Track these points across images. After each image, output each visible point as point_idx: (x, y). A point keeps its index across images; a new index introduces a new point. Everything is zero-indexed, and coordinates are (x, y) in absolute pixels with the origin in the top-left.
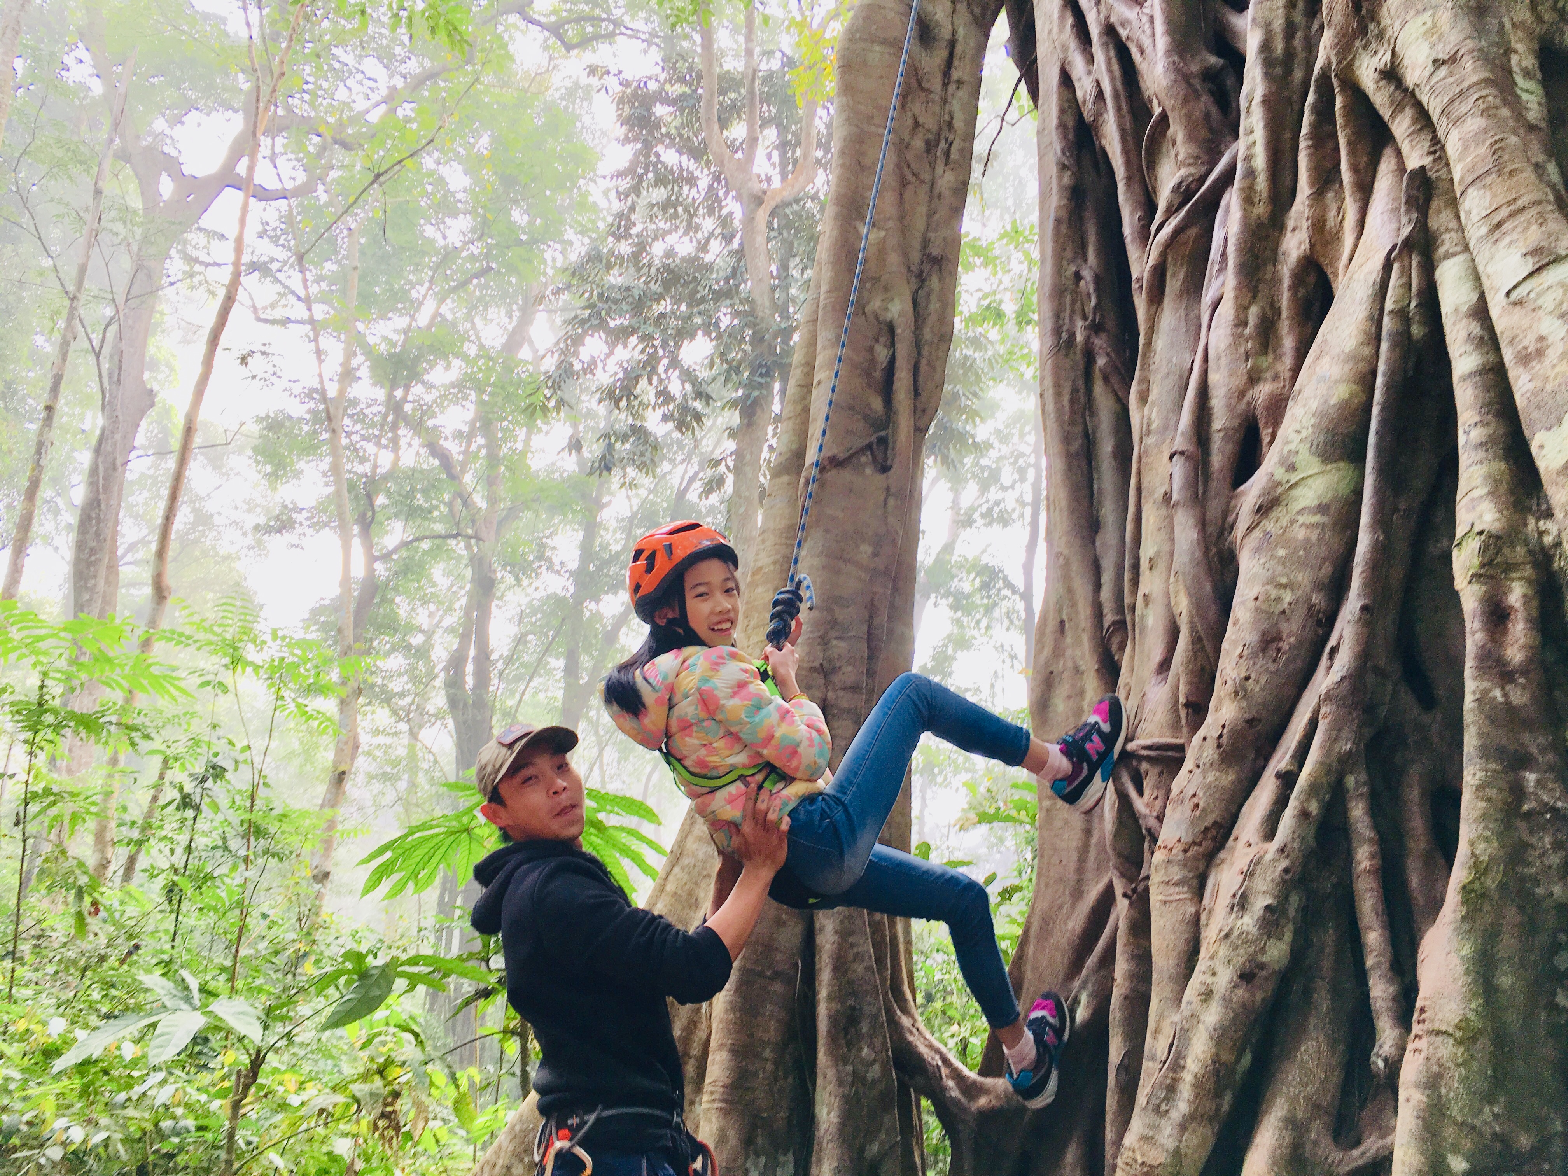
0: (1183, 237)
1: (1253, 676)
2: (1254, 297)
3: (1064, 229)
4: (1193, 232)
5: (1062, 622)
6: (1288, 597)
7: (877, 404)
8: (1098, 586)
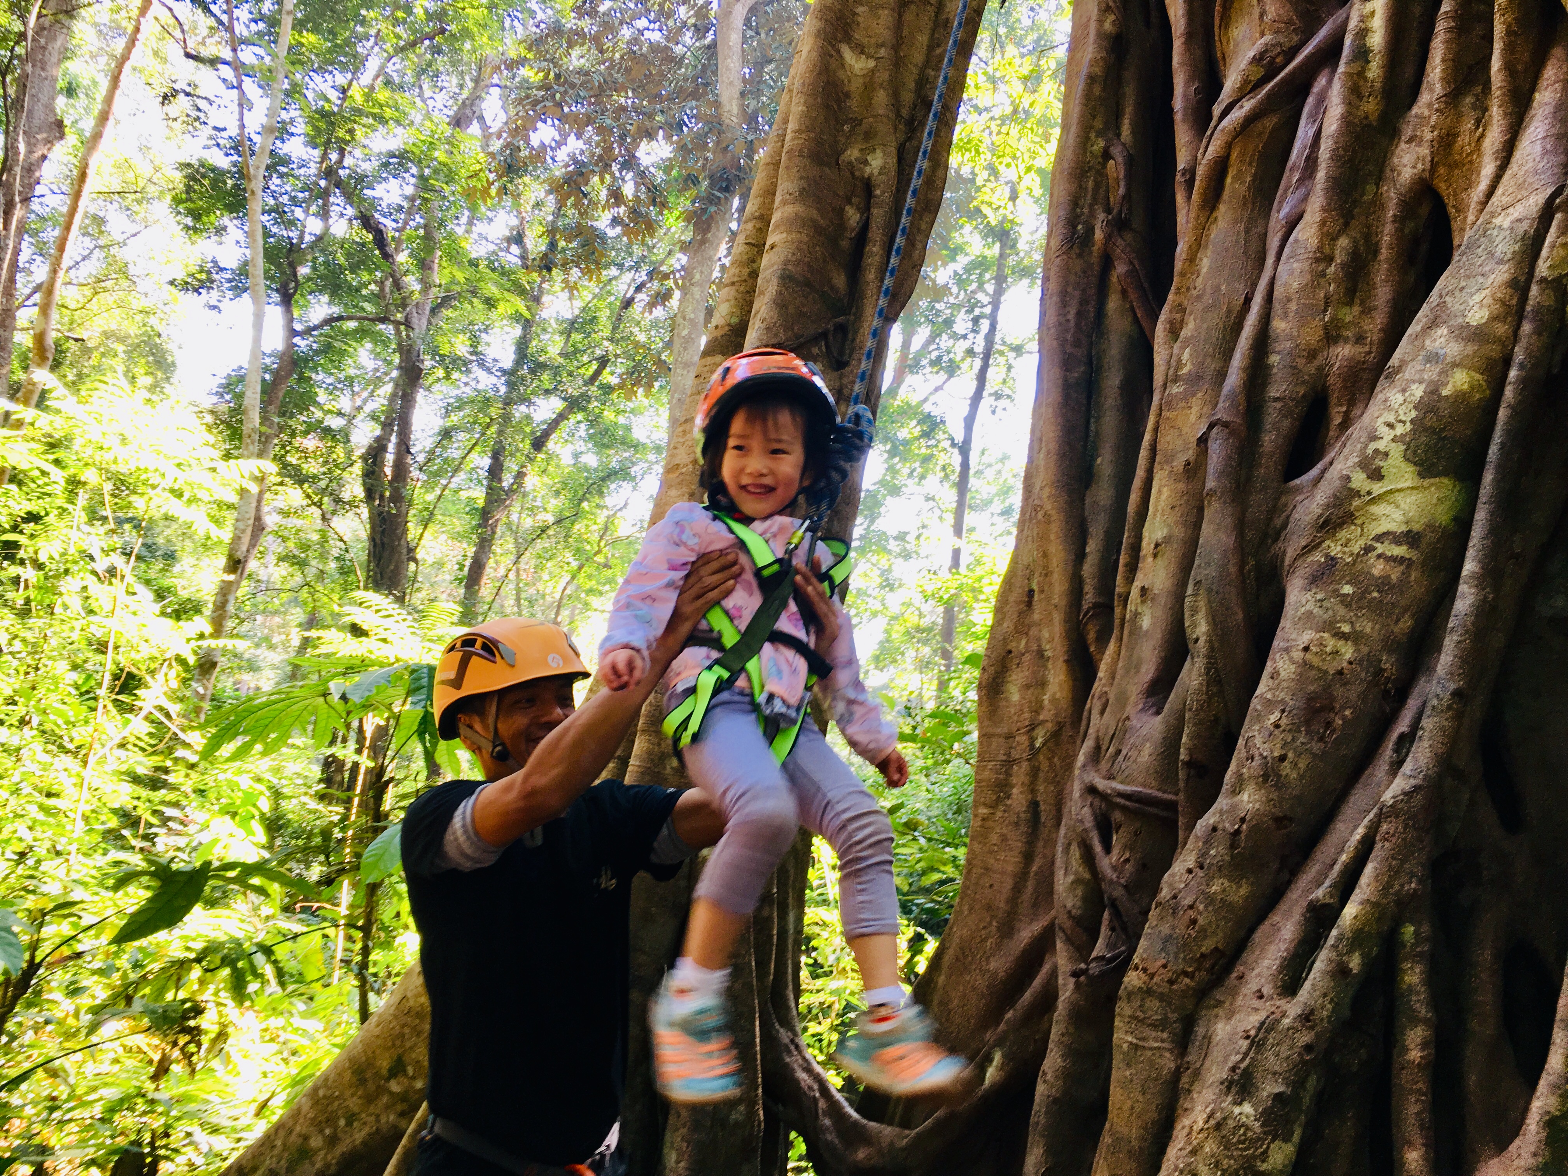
0: (1258, 126)
1: (1290, 755)
2: (1346, 224)
3: (1097, 90)
4: (1269, 123)
5: (1031, 593)
6: (1348, 651)
7: (840, 281)
8: (1080, 556)
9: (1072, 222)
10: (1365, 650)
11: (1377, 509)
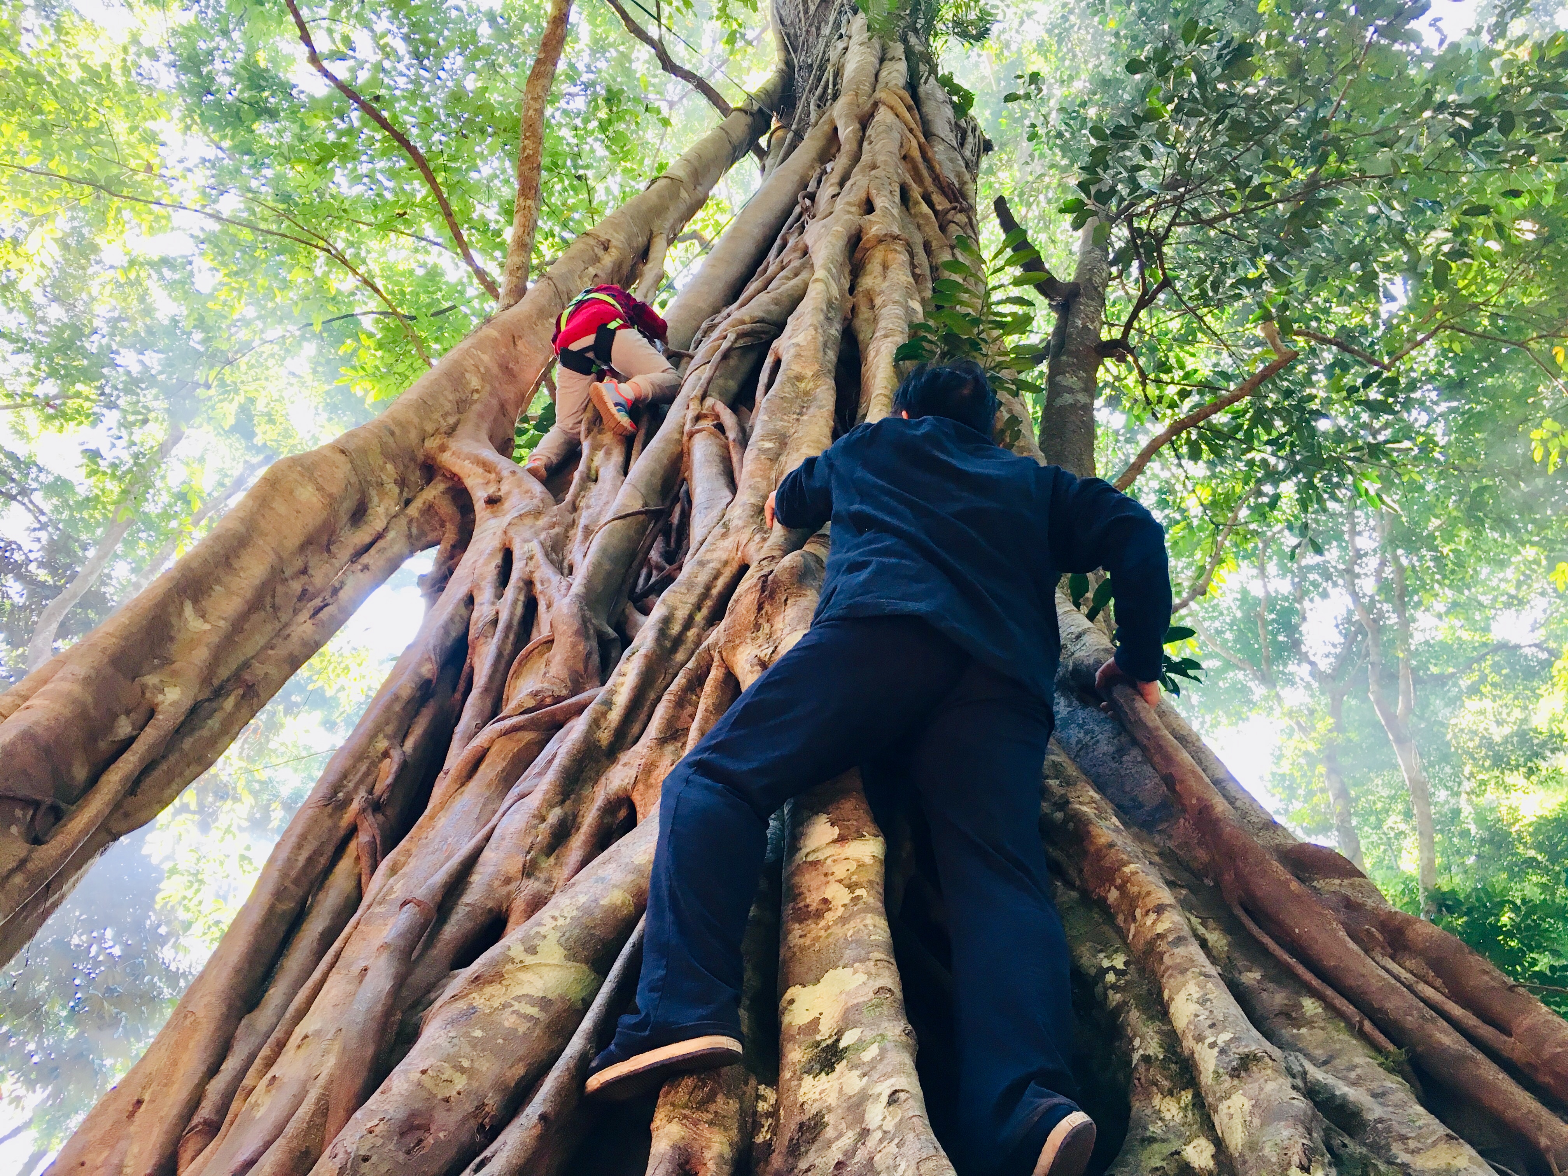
0: (520, 734)
1: (374, 1159)
2: (562, 802)
3: (397, 708)
4: (528, 736)
5: (139, 1102)
6: (460, 1082)
7: (80, 773)
9: (336, 788)
10: (475, 1084)
11: (523, 976)
